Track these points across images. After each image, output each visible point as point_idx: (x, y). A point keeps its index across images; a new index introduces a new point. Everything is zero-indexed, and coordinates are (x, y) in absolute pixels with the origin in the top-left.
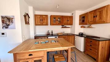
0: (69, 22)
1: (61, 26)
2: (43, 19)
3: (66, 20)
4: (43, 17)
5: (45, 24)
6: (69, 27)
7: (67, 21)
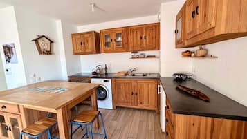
0: (146, 42)
1: (130, 54)
2: (86, 42)
3: (139, 38)
4: (86, 36)
5: (90, 51)
6: (154, 57)
7: (141, 38)
